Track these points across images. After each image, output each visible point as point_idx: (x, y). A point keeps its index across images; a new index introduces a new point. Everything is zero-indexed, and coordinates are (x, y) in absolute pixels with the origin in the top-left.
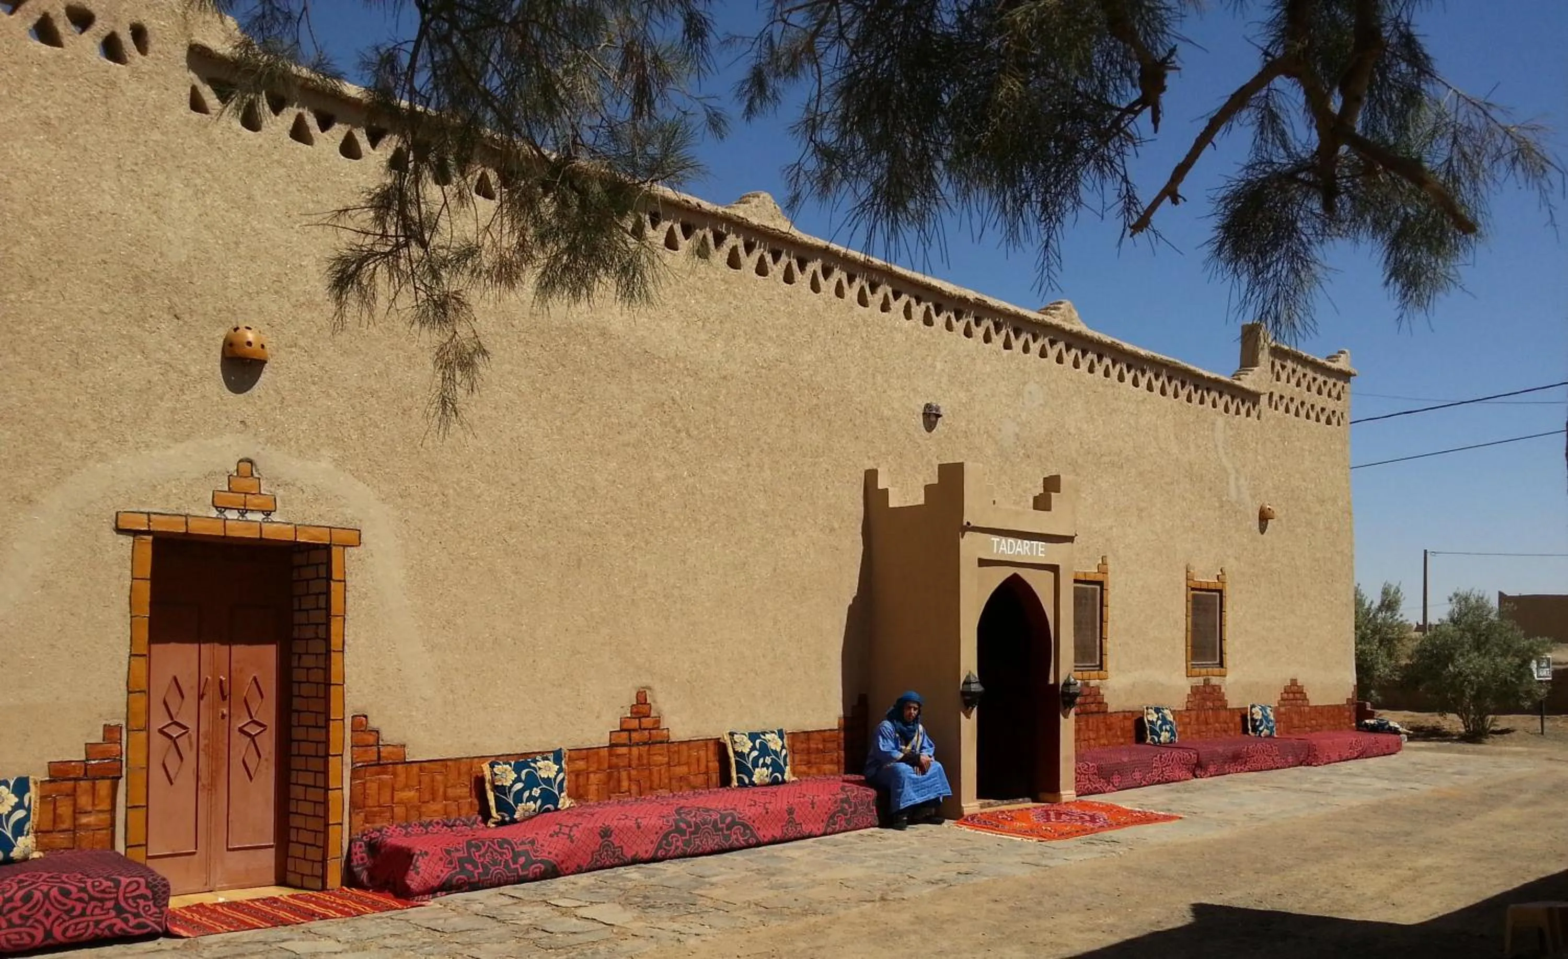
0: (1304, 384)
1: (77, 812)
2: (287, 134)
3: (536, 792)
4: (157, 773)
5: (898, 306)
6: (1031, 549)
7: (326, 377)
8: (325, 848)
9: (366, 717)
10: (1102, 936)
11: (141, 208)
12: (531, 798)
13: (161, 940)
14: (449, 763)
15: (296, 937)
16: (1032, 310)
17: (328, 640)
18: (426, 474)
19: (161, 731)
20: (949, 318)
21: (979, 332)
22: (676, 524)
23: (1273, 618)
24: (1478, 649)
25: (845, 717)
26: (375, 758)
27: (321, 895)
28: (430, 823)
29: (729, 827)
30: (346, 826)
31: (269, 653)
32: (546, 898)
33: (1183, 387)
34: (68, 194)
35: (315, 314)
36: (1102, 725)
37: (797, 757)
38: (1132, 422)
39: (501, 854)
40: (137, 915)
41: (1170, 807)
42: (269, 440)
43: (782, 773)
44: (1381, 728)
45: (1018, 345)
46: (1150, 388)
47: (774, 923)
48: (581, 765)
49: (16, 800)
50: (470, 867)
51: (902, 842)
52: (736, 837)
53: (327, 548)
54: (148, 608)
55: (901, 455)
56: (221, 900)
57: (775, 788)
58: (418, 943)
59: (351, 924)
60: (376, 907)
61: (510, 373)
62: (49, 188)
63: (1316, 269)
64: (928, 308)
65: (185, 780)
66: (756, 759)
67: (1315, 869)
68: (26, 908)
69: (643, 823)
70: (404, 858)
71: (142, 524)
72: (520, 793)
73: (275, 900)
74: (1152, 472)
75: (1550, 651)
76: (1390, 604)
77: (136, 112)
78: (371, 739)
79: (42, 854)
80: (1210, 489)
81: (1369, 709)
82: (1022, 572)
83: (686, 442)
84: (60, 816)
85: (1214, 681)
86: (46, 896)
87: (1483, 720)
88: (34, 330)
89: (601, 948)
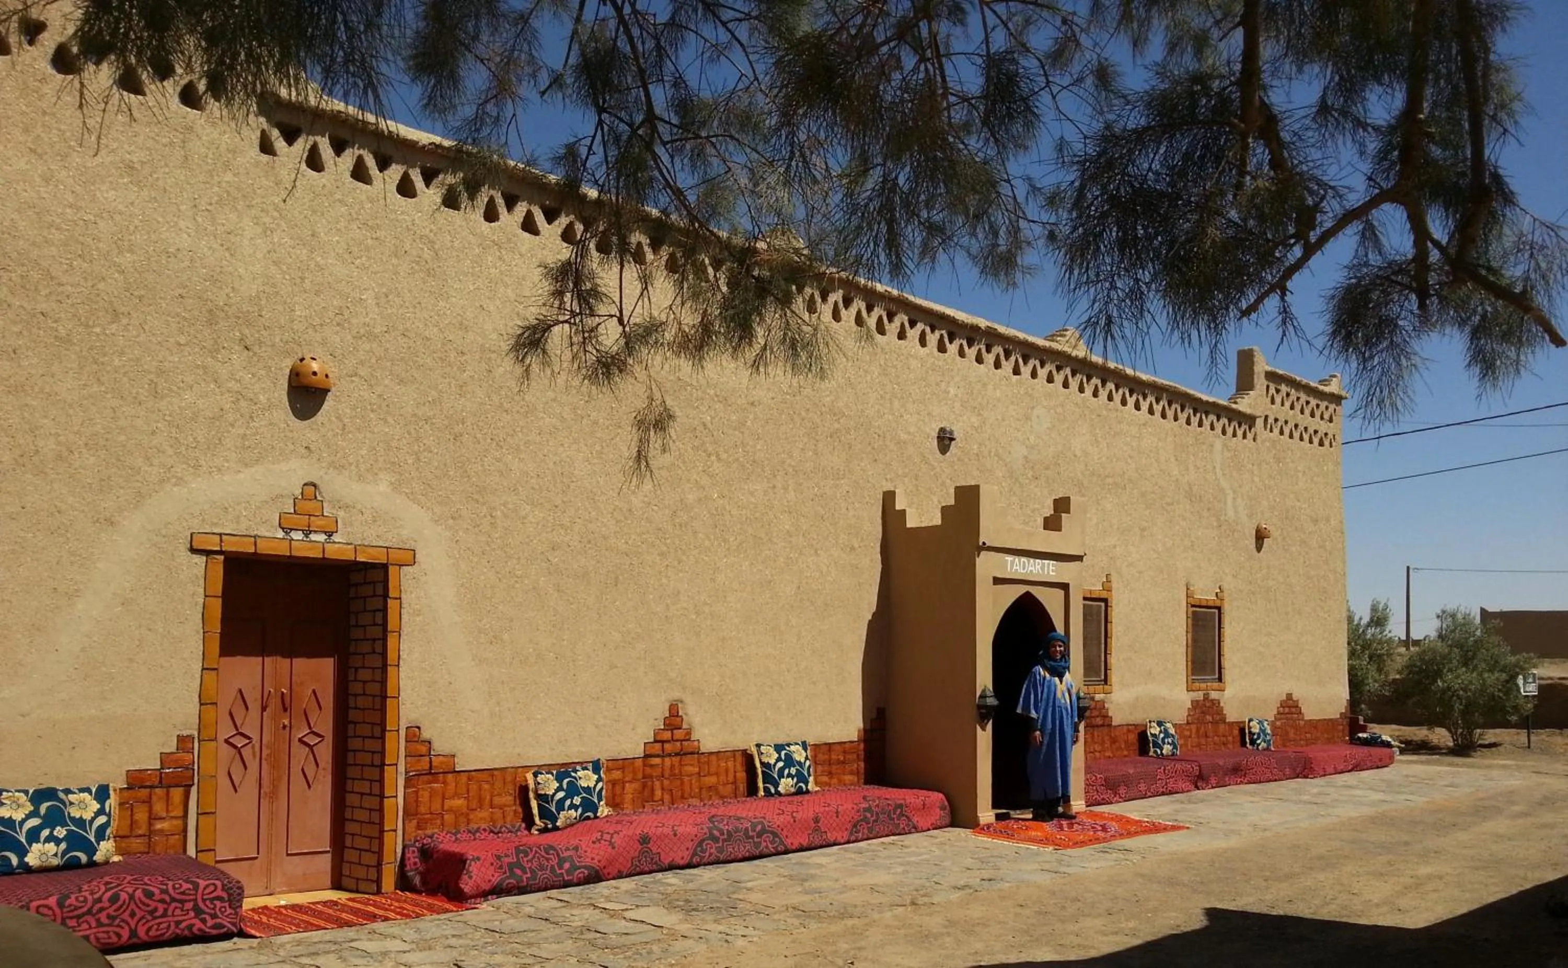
0: (1298, 407)
1: (153, 818)
2: (348, 174)
3: (577, 800)
4: (224, 782)
5: (913, 334)
6: (1043, 568)
7: (384, 404)
8: (380, 853)
9: (419, 728)
10: (1126, 939)
11: (215, 246)
12: (573, 807)
13: (235, 939)
14: (496, 773)
15: (363, 937)
16: (1038, 336)
17: (384, 655)
18: (475, 496)
19: (227, 741)
20: (961, 345)
21: (990, 358)
22: (707, 543)
23: (1269, 634)
24: (1466, 664)
25: (865, 730)
26: (427, 767)
27: (377, 898)
28: (478, 830)
29: (759, 835)
30: (400, 832)
31: (326, 667)
32: (593, 902)
33: (1182, 410)
34: (148, 233)
35: (375, 345)
36: (1106, 738)
37: (820, 768)
38: (1134, 444)
39: (548, 860)
40: (214, 916)
41: (1179, 818)
42: (332, 465)
43: (807, 783)
44: (1375, 742)
45: (1026, 370)
46: (1151, 411)
47: (813, 925)
48: (617, 775)
49: (98, 806)
50: (518, 872)
51: (923, 850)
52: (766, 844)
53: (385, 567)
54: (219, 625)
55: (917, 477)
56: (283, 903)
57: (799, 798)
58: (481, 943)
59: (413, 925)
60: (432, 910)
61: (554, 400)
62: (132, 228)
63: (1416, 360)
64: (942, 336)
65: (249, 788)
66: (781, 771)
67: (1321, 877)
68: (114, 907)
69: (680, 830)
70: (458, 862)
71: (214, 545)
72: (562, 801)
73: (335, 903)
74: (1153, 492)
75: (1535, 667)
76: (1379, 620)
77: (211, 156)
78: (424, 749)
79: (121, 858)
80: (1209, 509)
81: (1362, 723)
82: (1035, 590)
83: (716, 465)
84: (137, 821)
85: (1214, 695)
86: (132, 897)
87: (1471, 734)
88: (117, 362)
89: (655, 948)
